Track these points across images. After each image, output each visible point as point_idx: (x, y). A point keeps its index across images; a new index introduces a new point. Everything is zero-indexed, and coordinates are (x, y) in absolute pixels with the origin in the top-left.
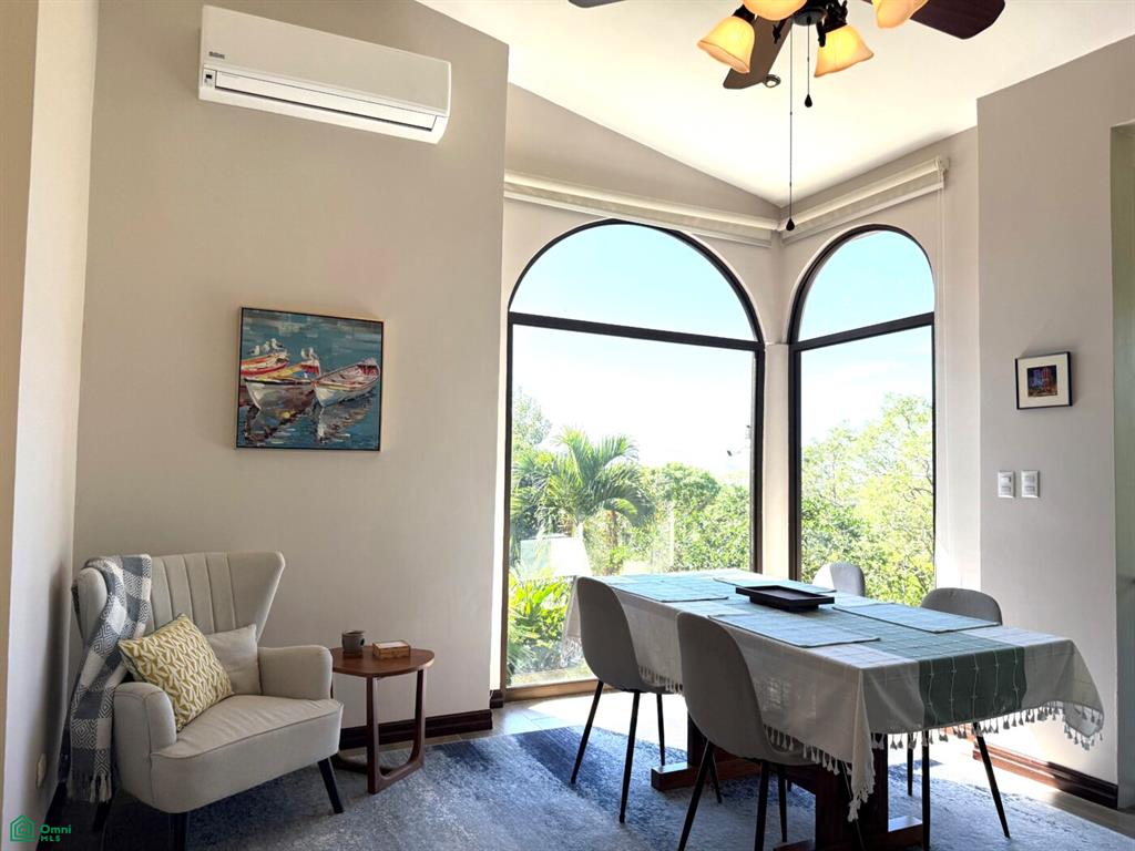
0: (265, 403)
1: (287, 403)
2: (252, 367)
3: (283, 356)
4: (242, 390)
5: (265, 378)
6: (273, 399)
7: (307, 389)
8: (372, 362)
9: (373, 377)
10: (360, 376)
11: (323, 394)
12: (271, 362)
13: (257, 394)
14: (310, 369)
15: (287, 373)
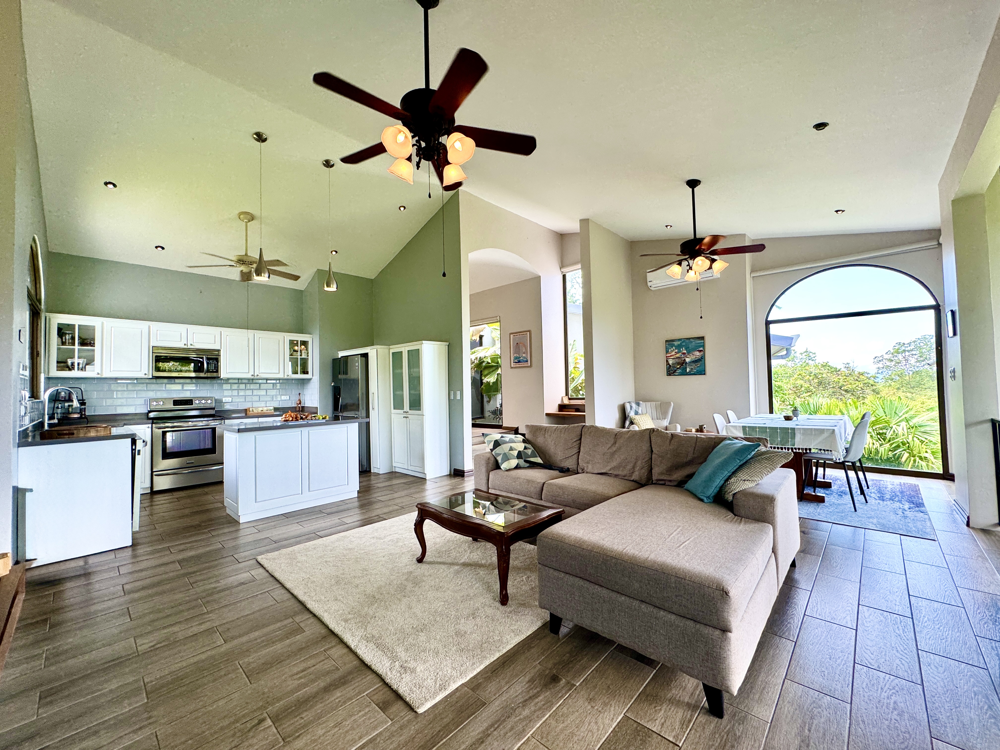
0: (673, 364)
1: (678, 364)
2: (669, 355)
3: (676, 351)
4: (667, 361)
5: (672, 357)
6: (675, 362)
7: (683, 359)
8: (701, 349)
9: (702, 353)
10: (698, 353)
11: (688, 360)
12: (673, 353)
13: (671, 362)
14: (684, 354)
15: (678, 355)
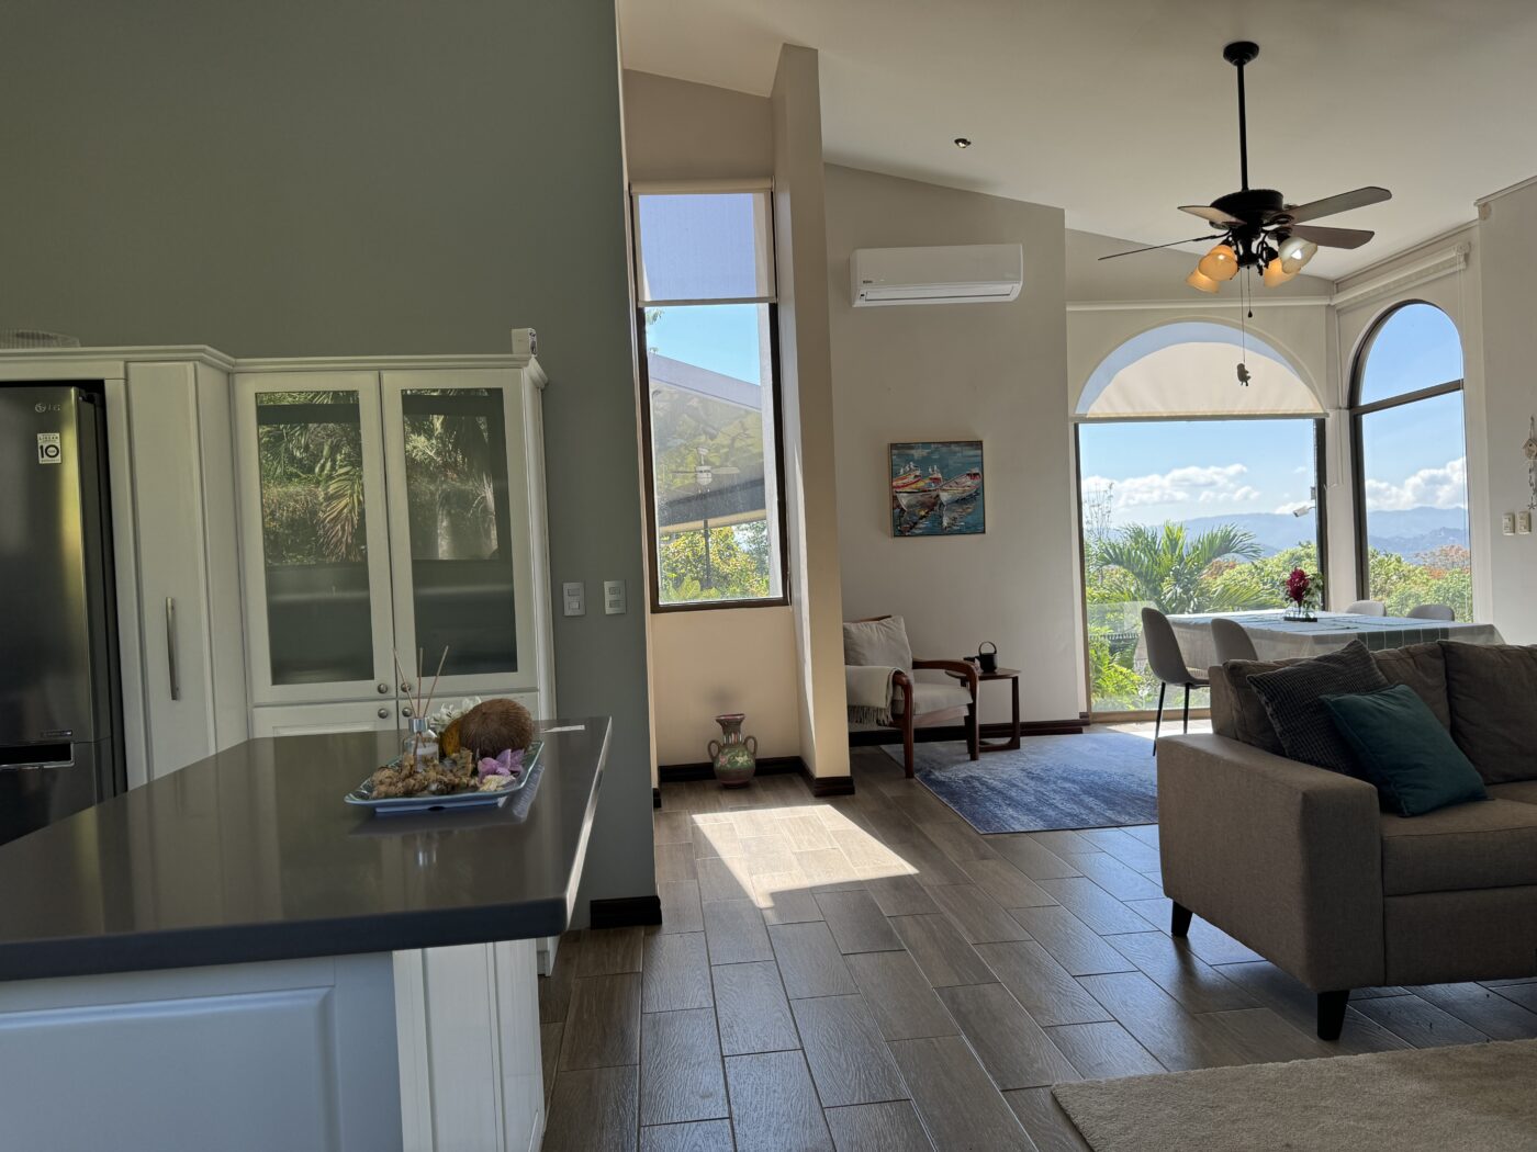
0: (909, 506)
1: (923, 505)
2: (900, 483)
3: (918, 473)
4: (895, 498)
5: (908, 489)
6: (913, 502)
7: (934, 494)
8: (976, 470)
9: (977, 481)
10: (970, 482)
11: (945, 497)
12: (911, 478)
13: (904, 500)
14: (936, 480)
15: (921, 484)
